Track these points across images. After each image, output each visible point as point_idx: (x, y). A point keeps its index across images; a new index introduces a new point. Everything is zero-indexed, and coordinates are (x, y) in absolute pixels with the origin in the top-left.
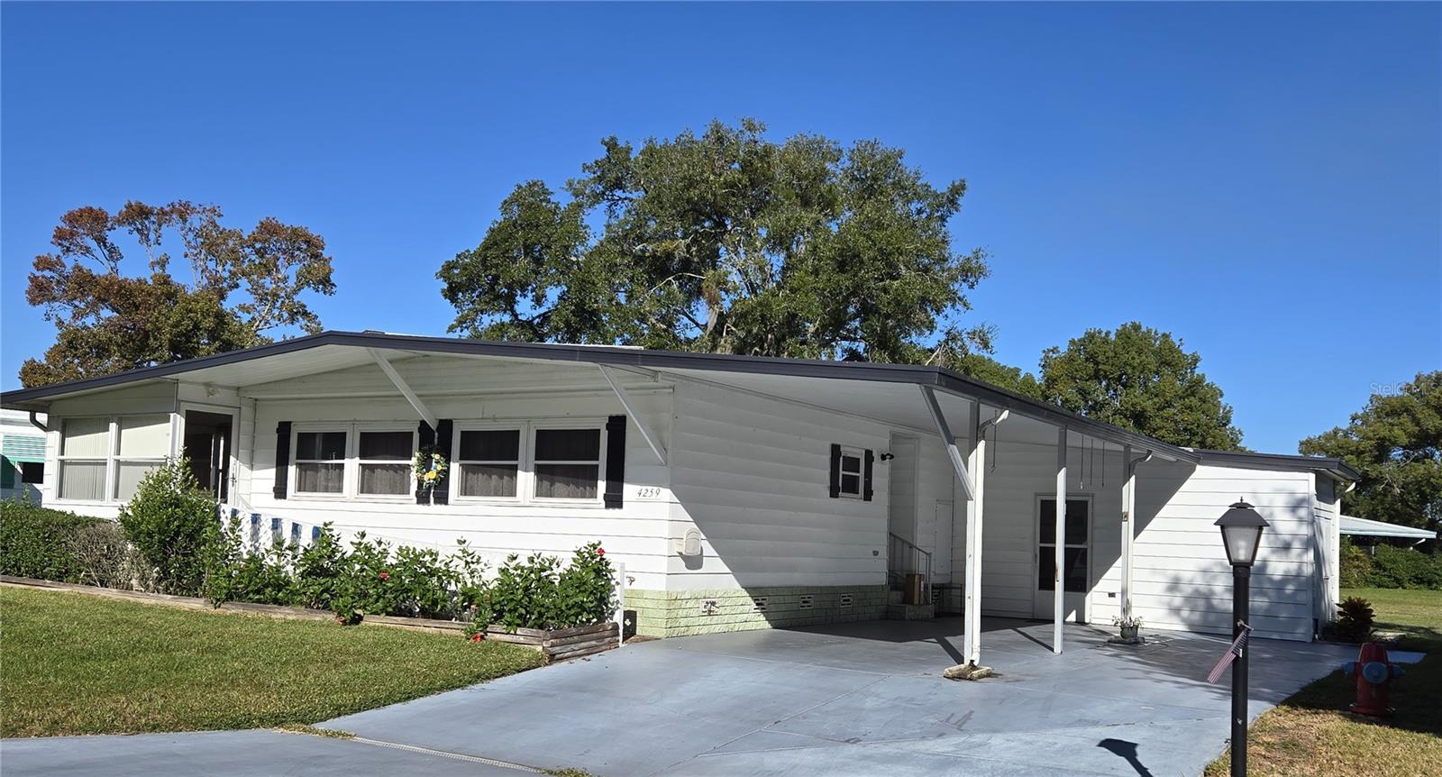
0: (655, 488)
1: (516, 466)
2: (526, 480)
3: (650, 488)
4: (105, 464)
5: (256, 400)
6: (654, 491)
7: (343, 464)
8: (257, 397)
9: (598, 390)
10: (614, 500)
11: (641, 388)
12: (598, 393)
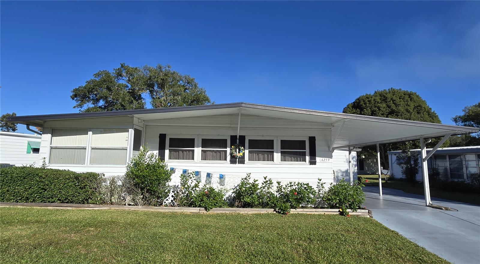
0: (328, 159)
1: (273, 151)
2: (277, 156)
3: (326, 159)
4: (86, 149)
5: (146, 125)
6: (327, 160)
7: (194, 150)
8: (146, 124)
9: (304, 128)
10: (313, 162)
11: (320, 129)
12: (304, 129)
